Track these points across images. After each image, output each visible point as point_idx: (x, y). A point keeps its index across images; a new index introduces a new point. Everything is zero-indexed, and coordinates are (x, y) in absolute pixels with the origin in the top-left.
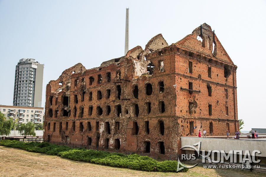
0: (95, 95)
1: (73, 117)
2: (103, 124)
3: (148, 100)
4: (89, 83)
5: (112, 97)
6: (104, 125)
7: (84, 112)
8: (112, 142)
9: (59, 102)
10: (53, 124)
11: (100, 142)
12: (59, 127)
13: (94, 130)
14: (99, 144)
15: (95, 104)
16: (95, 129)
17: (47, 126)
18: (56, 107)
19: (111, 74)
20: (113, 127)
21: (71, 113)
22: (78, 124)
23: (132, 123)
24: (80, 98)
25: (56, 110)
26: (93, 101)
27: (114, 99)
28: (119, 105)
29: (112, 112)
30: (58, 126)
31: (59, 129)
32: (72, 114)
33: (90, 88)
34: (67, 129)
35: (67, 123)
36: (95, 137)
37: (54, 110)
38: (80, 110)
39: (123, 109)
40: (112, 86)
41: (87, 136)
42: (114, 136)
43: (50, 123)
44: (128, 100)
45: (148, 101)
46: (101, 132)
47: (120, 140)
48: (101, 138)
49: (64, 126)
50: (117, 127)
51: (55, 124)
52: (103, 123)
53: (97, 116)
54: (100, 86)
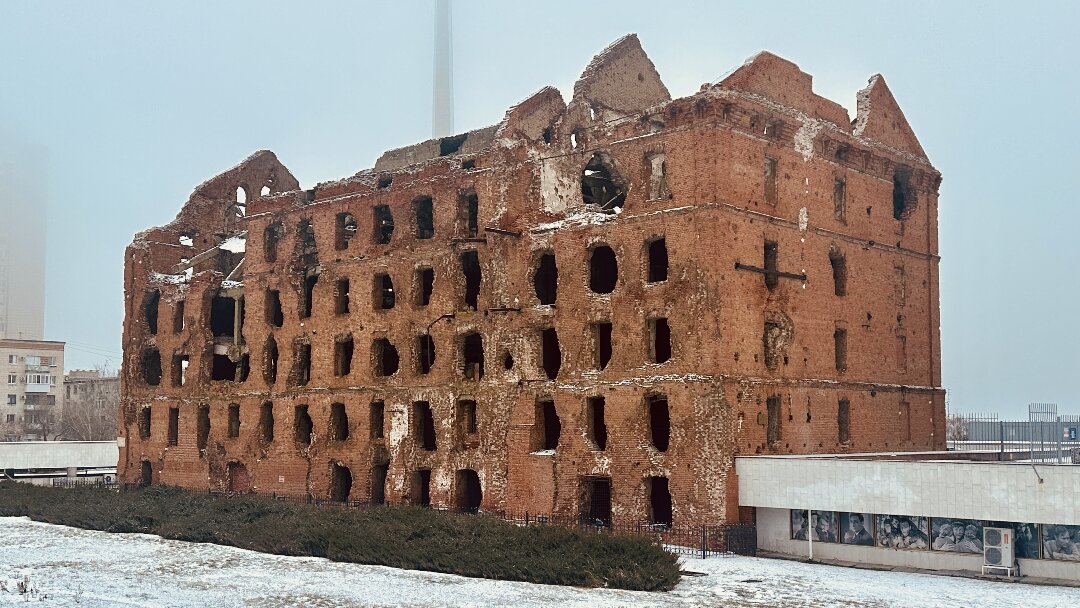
0: (361, 294)
1: (262, 383)
2: (401, 412)
3: (599, 314)
4: (333, 242)
5: (442, 301)
6: (406, 415)
7: (315, 362)
8: (442, 481)
9: (193, 318)
10: (166, 413)
11: (393, 483)
12: (193, 424)
13: (362, 434)
14: (388, 493)
15: (362, 328)
16: (368, 432)
17: (135, 424)
18: (176, 339)
19: (435, 204)
20: (446, 423)
21: (253, 369)
22: (285, 412)
23: (532, 405)
24: (295, 305)
25: (178, 353)
26: (354, 315)
27: (449, 308)
28: (470, 331)
29: (439, 362)
30: (188, 422)
31: (195, 436)
32: (257, 370)
33: (338, 261)
34: (234, 432)
35: (234, 410)
36: (369, 465)
37: (167, 355)
38: (295, 354)
39: (490, 351)
40: (441, 253)
41: (332, 461)
42: (451, 459)
43: (149, 410)
44: (515, 313)
45: (599, 317)
46: (393, 444)
47: (482, 474)
48: (392, 470)
49: (219, 422)
50: (465, 424)
51: (174, 413)
52: (401, 407)
53: (375, 380)
54: (386, 254)
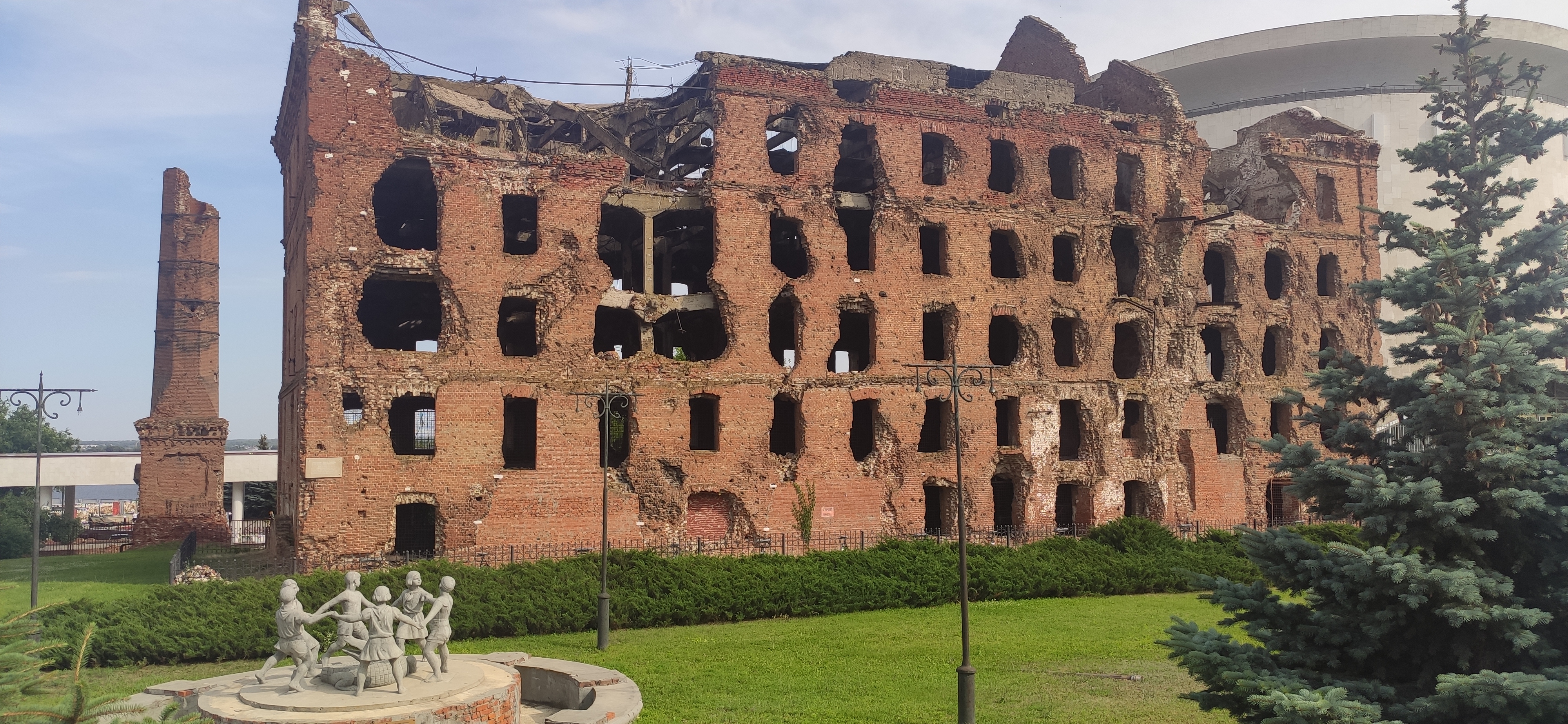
1: (765, 361)
2: (1051, 413)
4: (919, 170)
7: (882, 339)
8: (1112, 496)
9: (567, 233)
10: (495, 407)
11: (1040, 504)
13: (983, 442)
15: (973, 298)
16: (994, 439)
18: (514, 267)
19: (1086, 160)
20: (1115, 427)
21: (745, 339)
22: (829, 413)
23: (1201, 407)
24: (841, 249)
25: (512, 293)
26: (958, 280)
27: (1109, 289)
28: (1134, 320)
29: (1095, 352)
31: (591, 450)
32: (755, 341)
33: (928, 199)
40: (1098, 223)
41: (928, 480)
42: (1118, 470)
45: (1274, 322)
46: (1037, 453)
47: (1162, 485)
48: (1038, 486)
49: (662, 425)
52: (1047, 406)
54: (1014, 207)
